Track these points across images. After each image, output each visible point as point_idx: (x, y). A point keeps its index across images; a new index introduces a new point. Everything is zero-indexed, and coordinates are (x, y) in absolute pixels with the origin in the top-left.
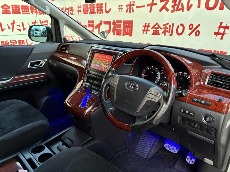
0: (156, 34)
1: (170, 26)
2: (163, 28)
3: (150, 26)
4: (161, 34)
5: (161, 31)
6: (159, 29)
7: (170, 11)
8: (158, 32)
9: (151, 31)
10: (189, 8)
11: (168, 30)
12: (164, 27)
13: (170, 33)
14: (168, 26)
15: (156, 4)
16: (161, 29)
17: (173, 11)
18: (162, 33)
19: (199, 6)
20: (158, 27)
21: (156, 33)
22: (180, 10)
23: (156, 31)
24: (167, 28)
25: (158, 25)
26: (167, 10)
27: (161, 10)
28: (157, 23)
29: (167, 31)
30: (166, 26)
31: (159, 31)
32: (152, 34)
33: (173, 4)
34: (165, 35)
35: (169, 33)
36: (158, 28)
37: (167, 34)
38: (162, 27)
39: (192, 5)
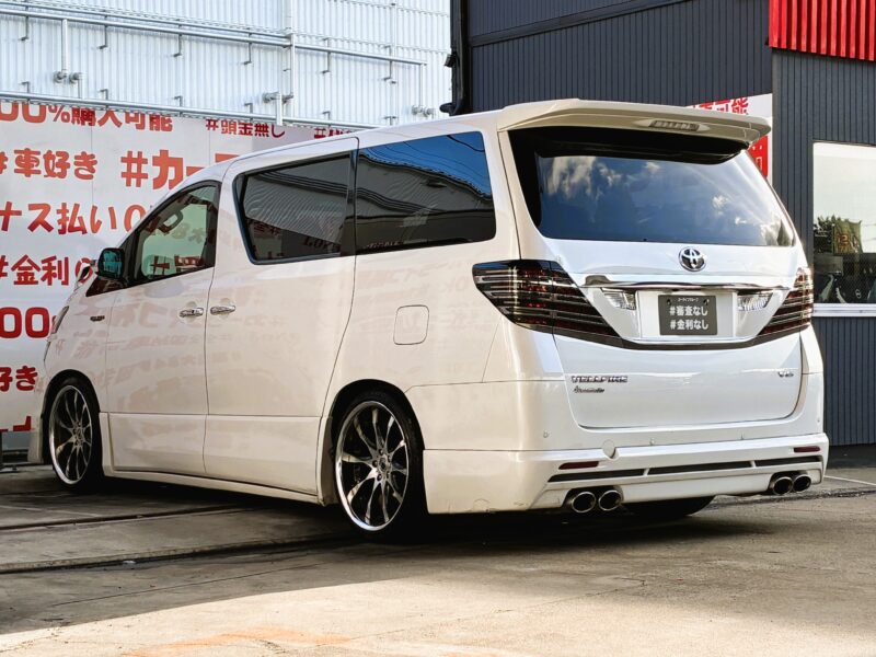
0: (26, 282)
1: (60, 262)
2: (44, 268)
3: (7, 264)
4: (40, 281)
5: (38, 275)
6: (34, 270)
7: (55, 232)
8: (32, 278)
9: (13, 276)
10: (96, 227)
11: (56, 271)
12: (46, 265)
13: (63, 279)
14: (55, 263)
15: (19, 213)
16: (38, 269)
17: (62, 232)
18: (43, 279)
19: (114, 226)
20: (29, 265)
21: (25, 278)
22: (78, 229)
23: (26, 275)
24: (54, 268)
25: (30, 261)
26: (49, 228)
27: (32, 227)
28: (26, 257)
29: (55, 275)
30: (50, 264)
31: (33, 274)
32: (16, 283)
33: (60, 216)
34: (50, 283)
35: (60, 278)
36: (30, 268)
37: (55, 280)
38: (41, 265)
39: (99, 222)
